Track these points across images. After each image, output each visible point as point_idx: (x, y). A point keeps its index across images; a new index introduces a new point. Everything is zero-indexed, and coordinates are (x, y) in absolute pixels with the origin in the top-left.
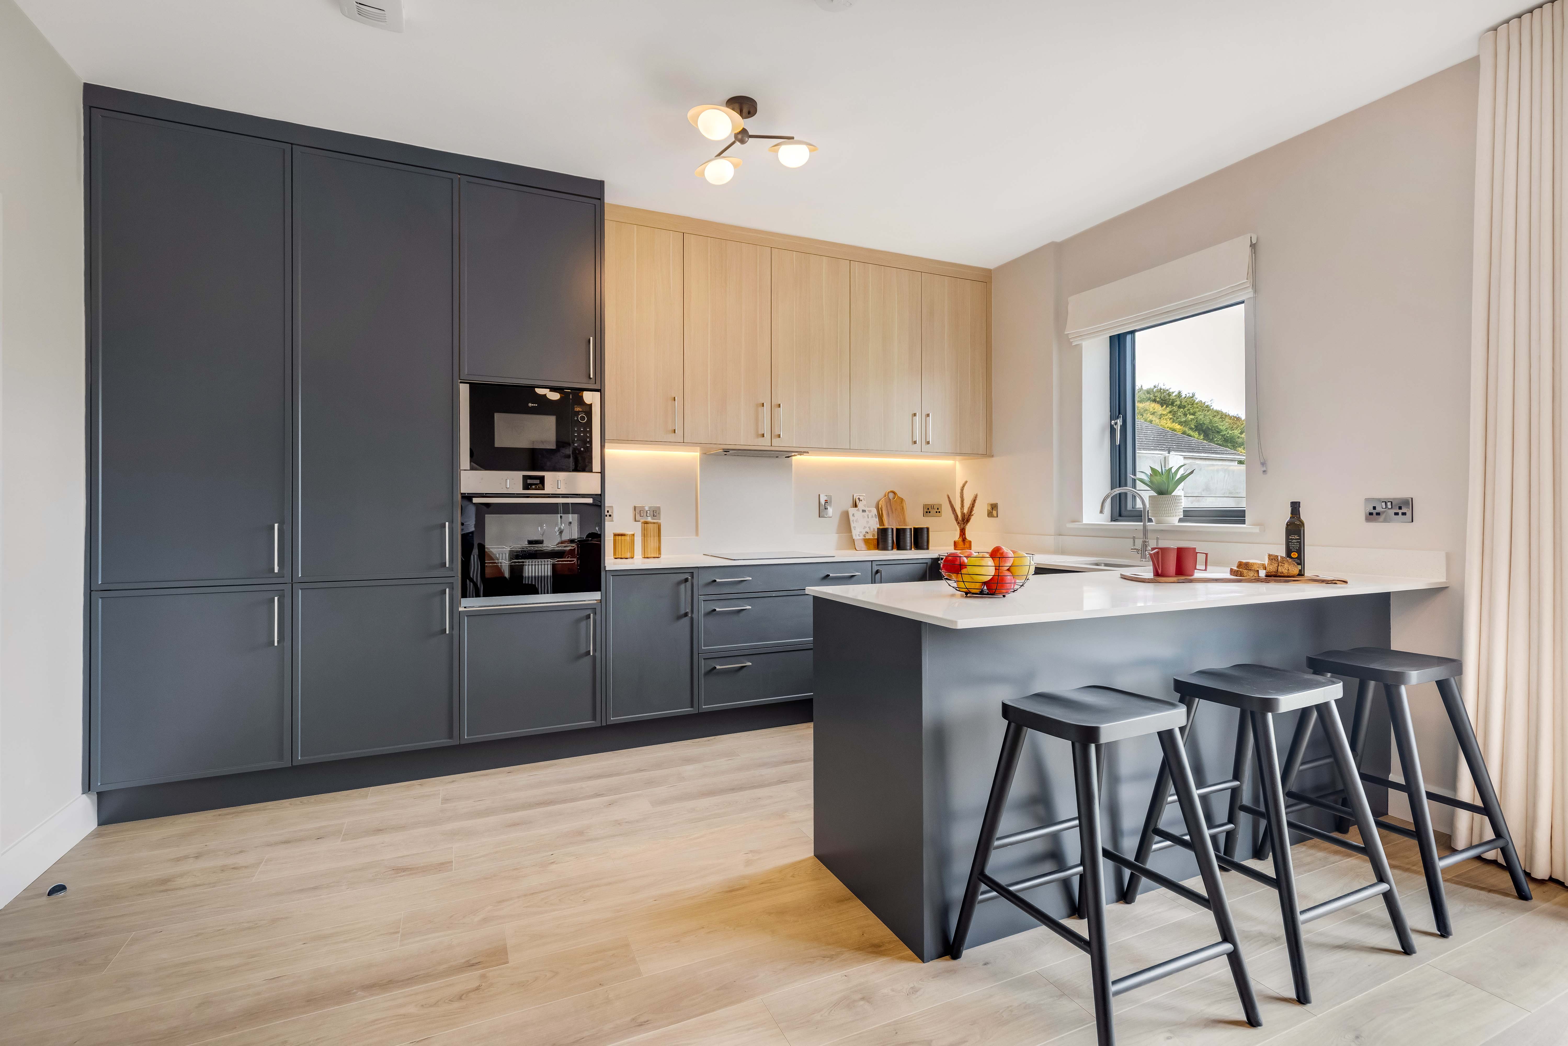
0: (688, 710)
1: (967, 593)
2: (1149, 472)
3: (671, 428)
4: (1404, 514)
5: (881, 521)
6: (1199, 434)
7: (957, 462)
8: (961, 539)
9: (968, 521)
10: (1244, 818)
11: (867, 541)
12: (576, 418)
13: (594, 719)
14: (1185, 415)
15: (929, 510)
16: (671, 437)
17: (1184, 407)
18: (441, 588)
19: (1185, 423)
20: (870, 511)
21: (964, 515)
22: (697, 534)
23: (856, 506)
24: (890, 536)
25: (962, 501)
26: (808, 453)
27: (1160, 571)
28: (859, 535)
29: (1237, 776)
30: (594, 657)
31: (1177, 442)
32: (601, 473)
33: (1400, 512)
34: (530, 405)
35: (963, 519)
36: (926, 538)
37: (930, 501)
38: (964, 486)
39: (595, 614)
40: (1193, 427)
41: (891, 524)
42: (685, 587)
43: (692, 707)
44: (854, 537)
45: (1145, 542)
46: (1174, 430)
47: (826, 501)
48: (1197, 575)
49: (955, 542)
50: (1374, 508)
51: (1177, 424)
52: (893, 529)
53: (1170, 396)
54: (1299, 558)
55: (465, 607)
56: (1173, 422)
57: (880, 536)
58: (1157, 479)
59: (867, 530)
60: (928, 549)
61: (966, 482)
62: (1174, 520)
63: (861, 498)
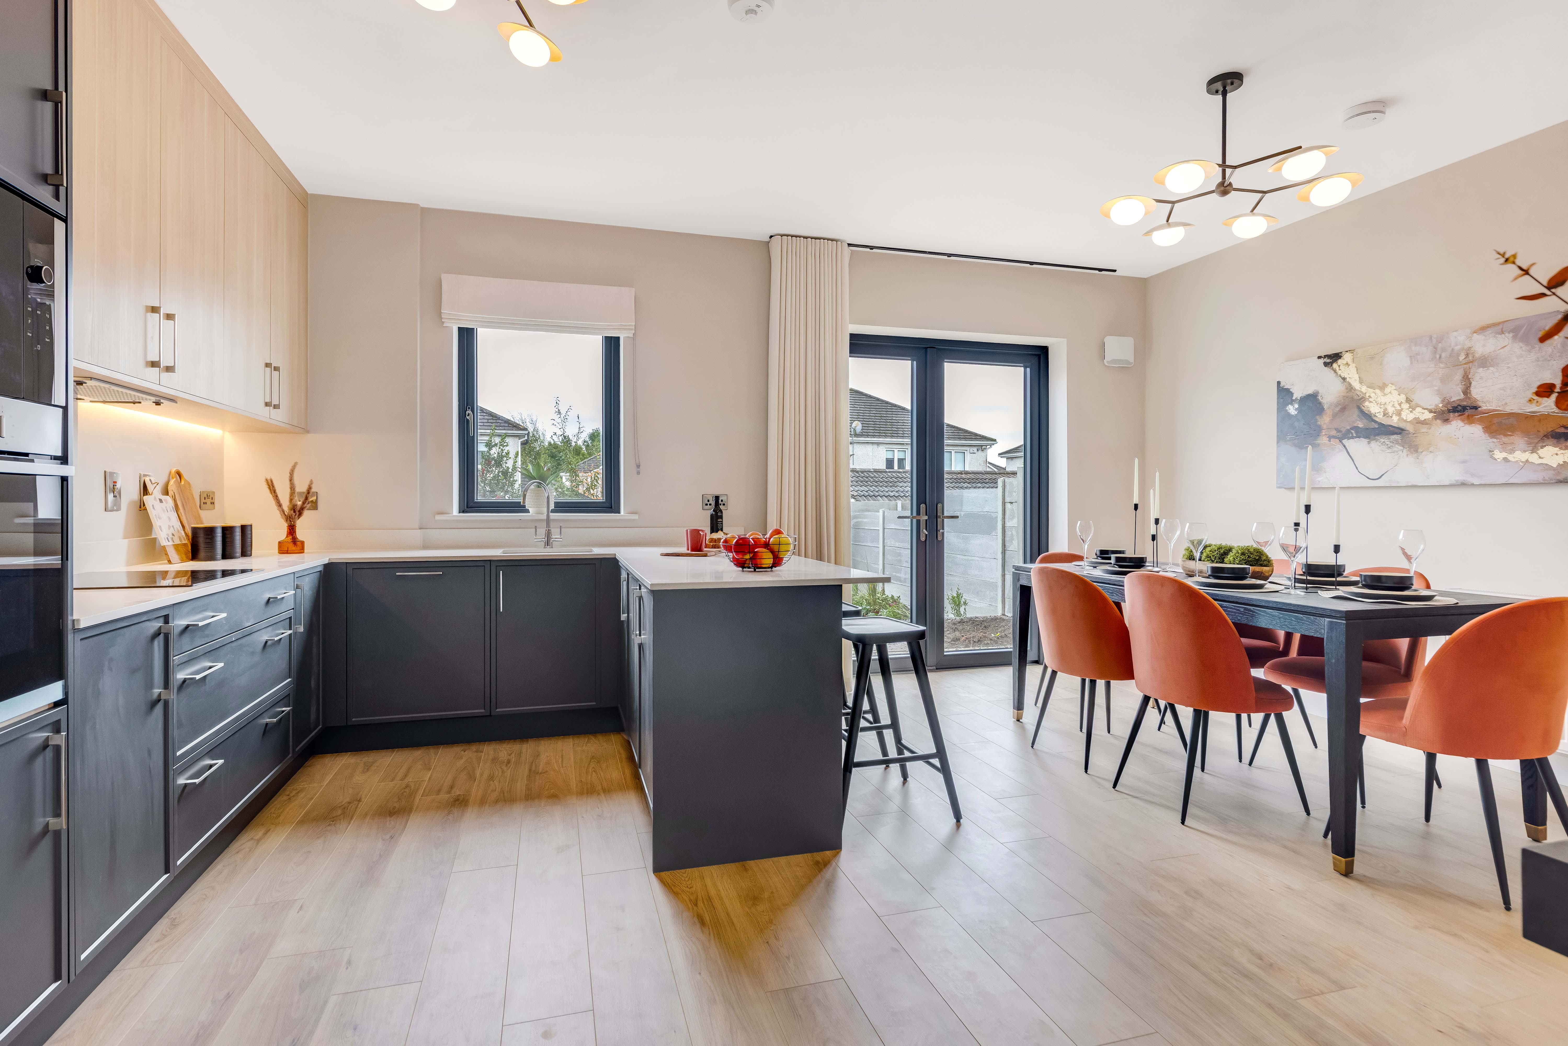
0: (163, 880)
8: (289, 540)
9: (300, 515)
11: (177, 548)
13: (58, 974)
15: (206, 500)
20: (166, 502)
21: (295, 508)
24: (218, 538)
28: (168, 540)
30: (58, 832)
35: (293, 513)
36: (249, 539)
38: (293, 469)
41: (190, 521)
42: (159, 645)
44: (163, 543)
49: (280, 543)
59: (173, 531)
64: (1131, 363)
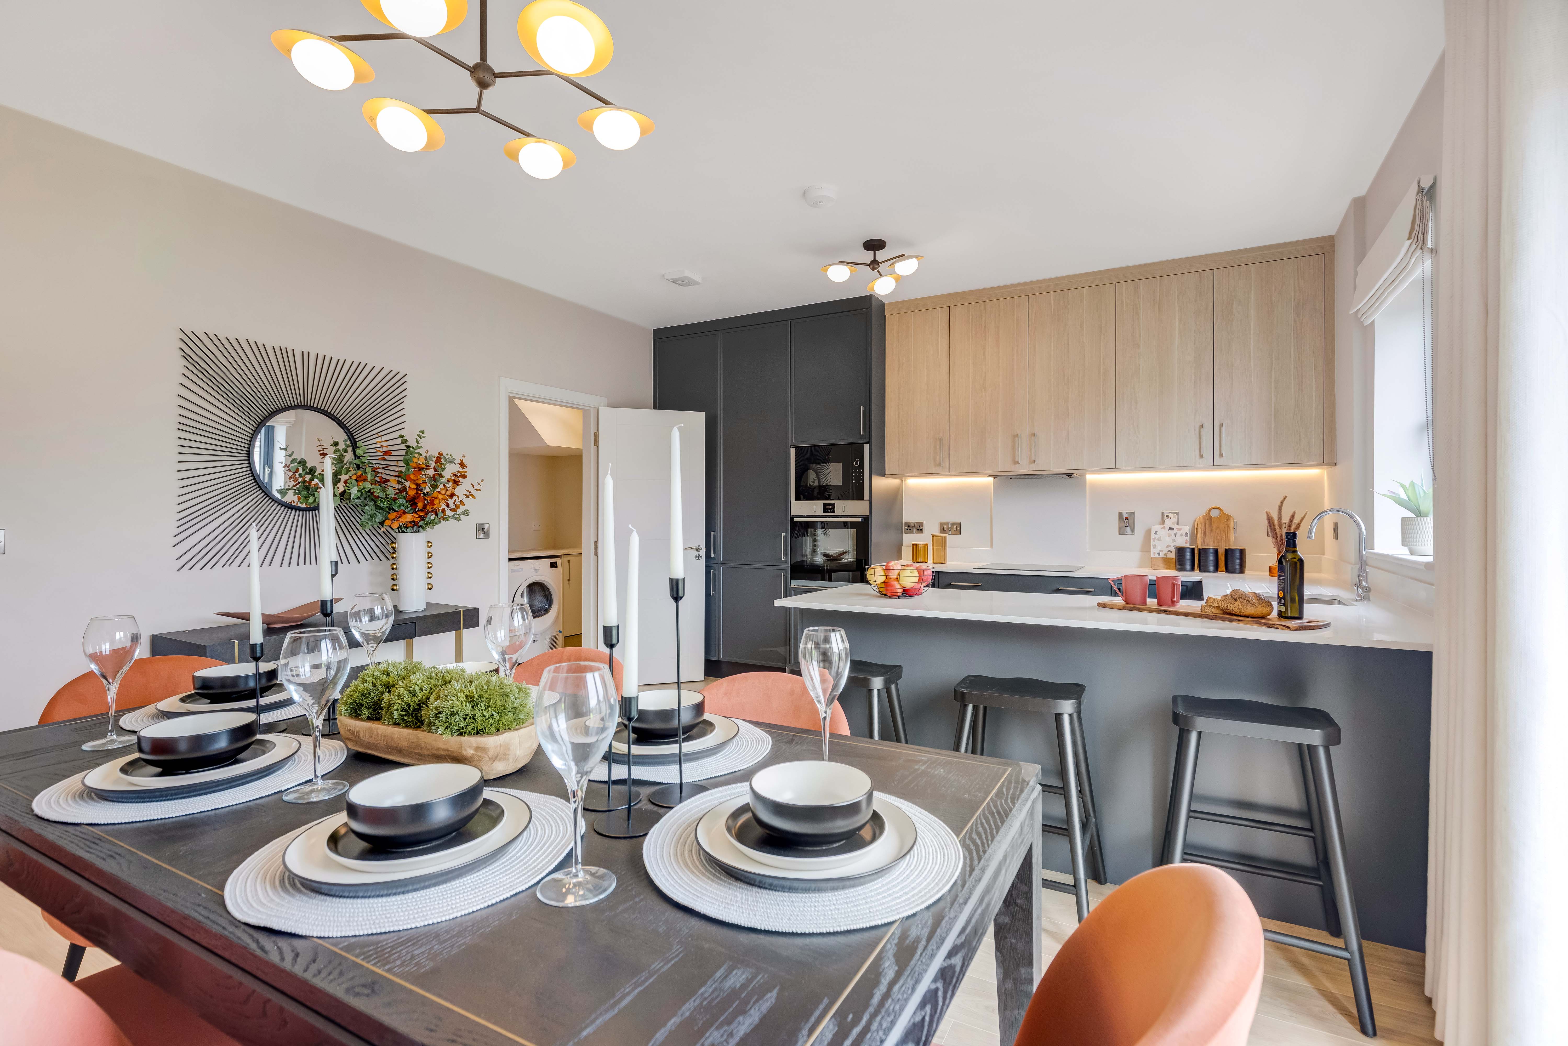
3: (938, 462)
12: (853, 464)
16: (939, 470)
18: (780, 572)
20: (1181, 529)
22: (991, 546)
24: (1187, 557)
28: (1159, 554)
32: (869, 500)
34: (827, 457)
36: (1238, 561)
38: (1282, 503)
44: (1152, 555)
49: (1270, 568)
52: (1194, 549)
55: (792, 585)
60: (1242, 571)
63: (1173, 515)
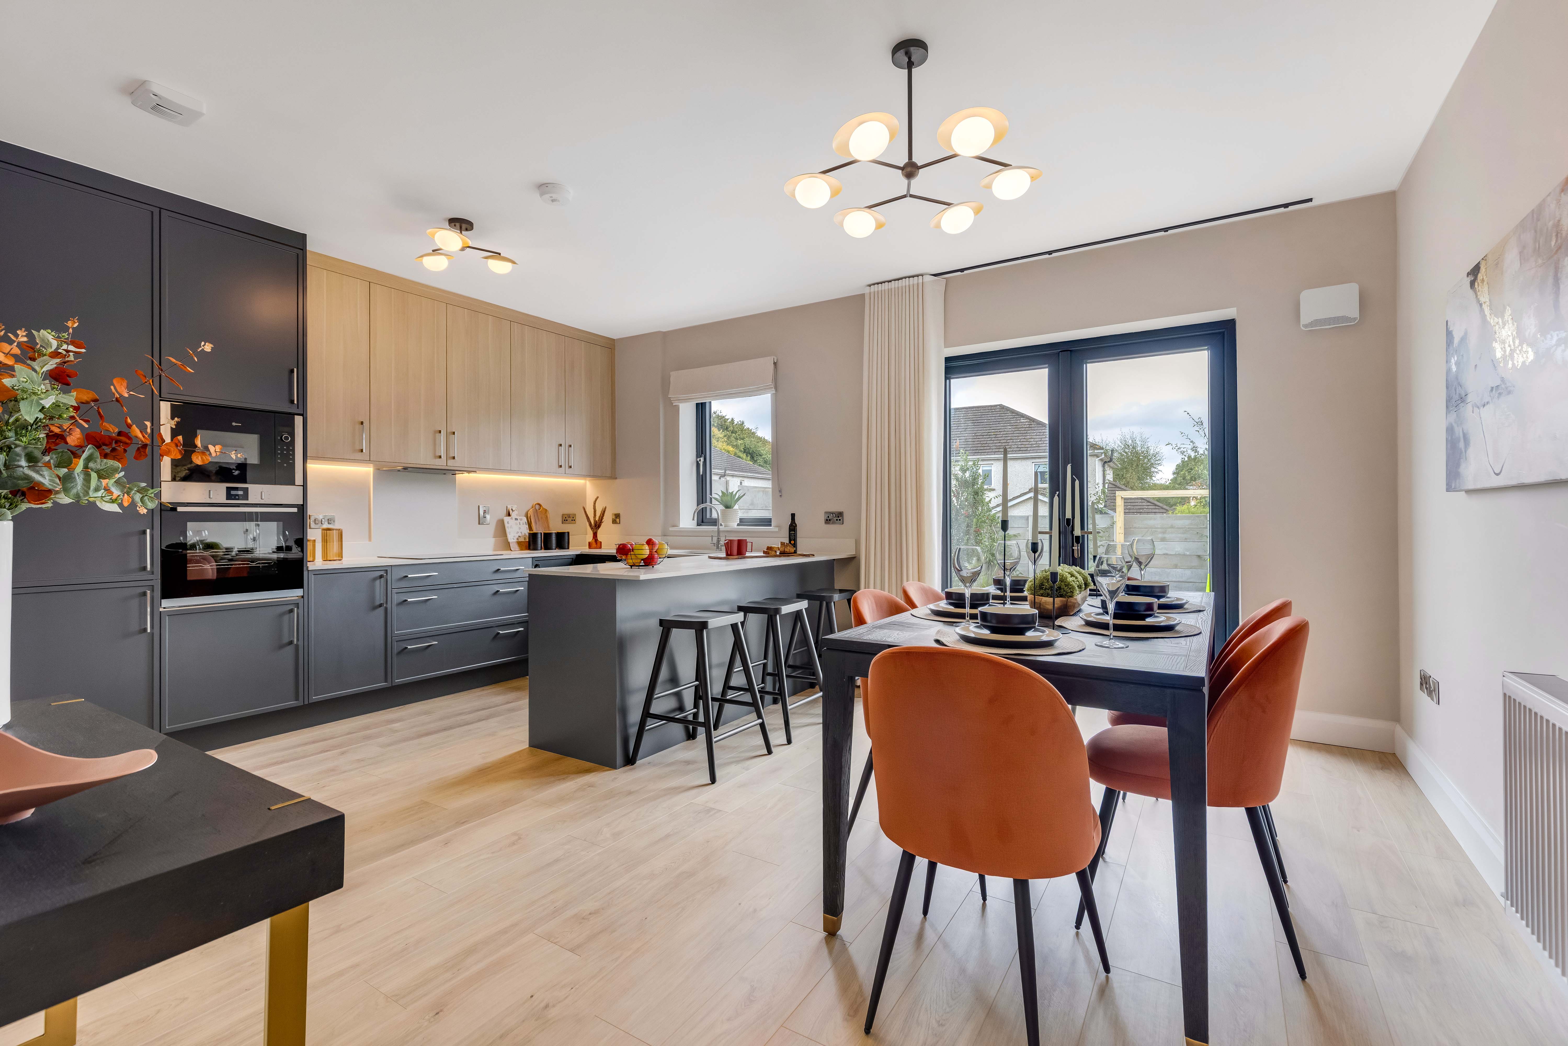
0: (383, 684)
1: (631, 566)
2: (721, 494)
3: (358, 447)
4: (840, 520)
5: (530, 528)
6: (747, 456)
7: (588, 482)
8: (594, 541)
9: (599, 527)
10: (769, 679)
11: (520, 544)
12: (279, 438)
13: (297, 699)
14: (737, 439)
15: (568, 518)
16: (359, 456)
17: (736, 432)
18: (141, 590)
19: (736, 446)
20: (521, 520)
21: (596, 523)
22: (370, 539)
23: (509, 515)
24: (539, 539)
25: (595, 511)
26: (475, 472)
27: (729, 553)
28: (513, 539)
29: (765, 658)
30: (297, 646)
31: (731, 463)
32: (303, 486)
33: (838, 519)
34: (234, 424)
35: (596, 525)
36: (567, 540)
37: (567, 512)
38: (595, 501)
39: (298, 608)
40: (743, 450)
41: (539, 529)
42: (380, 582)
43: (386, 681)
44: (509, 541)
45: (718, 538)
46: (728, 452)
47: (485, 512)
48: (748, 554)
49: (589, 543)
50: (828, 517)
51: (730, 447)
52: (541, 533)
53: (725, 422)
54: (795, 544)
55: (164, 608)
56: (728, 444)
57: (531, 539)
58: (725, 498)
59: (520, 535)
60: (568, 548)
61: (598, 497)
62: (734, 525)
63: (514, 509)
64: (1355, 319)
